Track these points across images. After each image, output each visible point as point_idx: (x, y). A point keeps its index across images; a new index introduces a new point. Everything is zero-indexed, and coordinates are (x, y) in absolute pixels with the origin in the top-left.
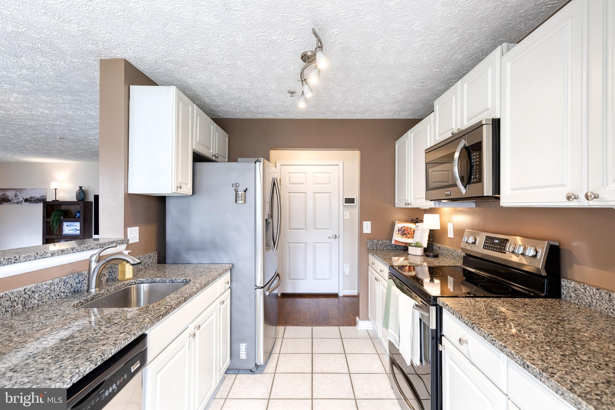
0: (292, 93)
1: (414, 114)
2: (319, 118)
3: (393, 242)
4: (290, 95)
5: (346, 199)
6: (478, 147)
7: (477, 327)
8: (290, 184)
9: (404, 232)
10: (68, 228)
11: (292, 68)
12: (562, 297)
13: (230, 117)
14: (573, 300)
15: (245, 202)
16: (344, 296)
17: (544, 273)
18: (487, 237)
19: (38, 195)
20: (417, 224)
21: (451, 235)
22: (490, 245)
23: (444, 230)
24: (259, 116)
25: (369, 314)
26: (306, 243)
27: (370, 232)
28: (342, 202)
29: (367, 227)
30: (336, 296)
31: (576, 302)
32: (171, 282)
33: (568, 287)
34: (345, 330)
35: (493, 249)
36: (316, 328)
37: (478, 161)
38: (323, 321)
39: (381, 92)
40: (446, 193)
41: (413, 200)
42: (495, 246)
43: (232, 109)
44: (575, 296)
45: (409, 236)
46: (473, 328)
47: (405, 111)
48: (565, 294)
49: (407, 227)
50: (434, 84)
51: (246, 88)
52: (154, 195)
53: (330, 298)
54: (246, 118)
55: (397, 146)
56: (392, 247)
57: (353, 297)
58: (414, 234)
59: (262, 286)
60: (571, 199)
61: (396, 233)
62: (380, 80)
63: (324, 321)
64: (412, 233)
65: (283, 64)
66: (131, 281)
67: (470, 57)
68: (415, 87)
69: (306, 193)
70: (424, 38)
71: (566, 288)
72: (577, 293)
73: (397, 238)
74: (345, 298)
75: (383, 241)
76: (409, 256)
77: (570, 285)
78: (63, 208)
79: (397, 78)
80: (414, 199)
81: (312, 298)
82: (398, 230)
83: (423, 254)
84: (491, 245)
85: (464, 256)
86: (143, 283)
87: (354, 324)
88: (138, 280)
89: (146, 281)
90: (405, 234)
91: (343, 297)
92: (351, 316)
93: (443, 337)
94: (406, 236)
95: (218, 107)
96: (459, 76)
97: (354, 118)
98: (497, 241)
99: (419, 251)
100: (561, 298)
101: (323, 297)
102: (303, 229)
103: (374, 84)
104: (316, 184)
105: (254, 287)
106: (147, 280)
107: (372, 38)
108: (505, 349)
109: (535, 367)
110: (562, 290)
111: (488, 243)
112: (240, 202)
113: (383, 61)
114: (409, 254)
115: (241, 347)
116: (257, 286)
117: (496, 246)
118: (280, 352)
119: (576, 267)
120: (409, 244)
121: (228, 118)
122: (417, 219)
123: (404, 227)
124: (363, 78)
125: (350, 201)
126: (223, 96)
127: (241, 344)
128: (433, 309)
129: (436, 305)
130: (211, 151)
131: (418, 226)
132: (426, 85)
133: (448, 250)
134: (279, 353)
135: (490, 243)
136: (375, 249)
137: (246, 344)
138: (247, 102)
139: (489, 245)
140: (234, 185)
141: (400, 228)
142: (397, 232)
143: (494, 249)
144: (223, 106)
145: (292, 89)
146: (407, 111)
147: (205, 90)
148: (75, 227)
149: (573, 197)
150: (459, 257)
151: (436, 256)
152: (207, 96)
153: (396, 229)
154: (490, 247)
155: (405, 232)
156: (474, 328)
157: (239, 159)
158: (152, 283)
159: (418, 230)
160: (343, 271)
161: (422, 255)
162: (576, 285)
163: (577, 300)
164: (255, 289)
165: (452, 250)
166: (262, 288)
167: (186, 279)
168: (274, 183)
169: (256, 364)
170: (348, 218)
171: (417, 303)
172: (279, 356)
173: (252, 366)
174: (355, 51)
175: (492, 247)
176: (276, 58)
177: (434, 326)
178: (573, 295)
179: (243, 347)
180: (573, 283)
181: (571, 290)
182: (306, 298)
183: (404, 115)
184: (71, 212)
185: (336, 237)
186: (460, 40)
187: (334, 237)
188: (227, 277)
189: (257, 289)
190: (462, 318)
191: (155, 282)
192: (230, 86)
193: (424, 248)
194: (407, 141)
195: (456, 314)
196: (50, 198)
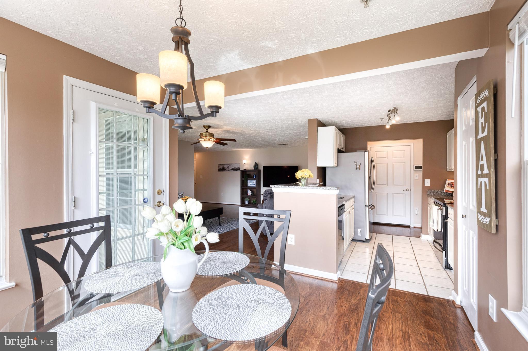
3: (444, 191)
5: (416, 166)
8: (377, 158)
10: (250, 183)
11: (383, 113)
13: (347, 128)
15: (360, 169)
16: (415, 227)
19: (237, 167)
25: (429, 231)
26: (387, 193)
27: (430, 185)
28: (413, 168)
29: (428, 183)
30: (408, 227)
41: (453, 167)
52: (321, 167)
53: (404, 227)
55: (447, 136)
56: (444, 194)
59: (368, 205)
61: (446, 186)
69: (387, 163)
73: (447, 188)
75: (438, 190)
78: (248, 173)
87: (420, 237)
91: (413, 227)
93: (448, 218)
101: (400, 227)
102: (385, 185)
104: (394, 157)
105: (364, 206)
112: (358, 169)
116: (366, 205)
121: (345, 128)
123: (452, 182)
125: (418, 167)
128: (444, 208)
129: (445, 206)
130: (342, 149)
136: (433, 195)
137: (361, 230)
140: (355, 162)
141: (449, 183)
142: (448, 185)
148: (253, 183)
153: (447, 183)
157: (357, 151)
160: (414, 212)
166: (368, 206)
168: (372, 160)
169: (365, 239)
170: (417, 178)
173: (363, 239)
177: (445, 214)
179: (359, 230)
184: (251, 175)
185: (408, 190)
188: (352, 200)
189: (366, 207)
196: (242, 168)
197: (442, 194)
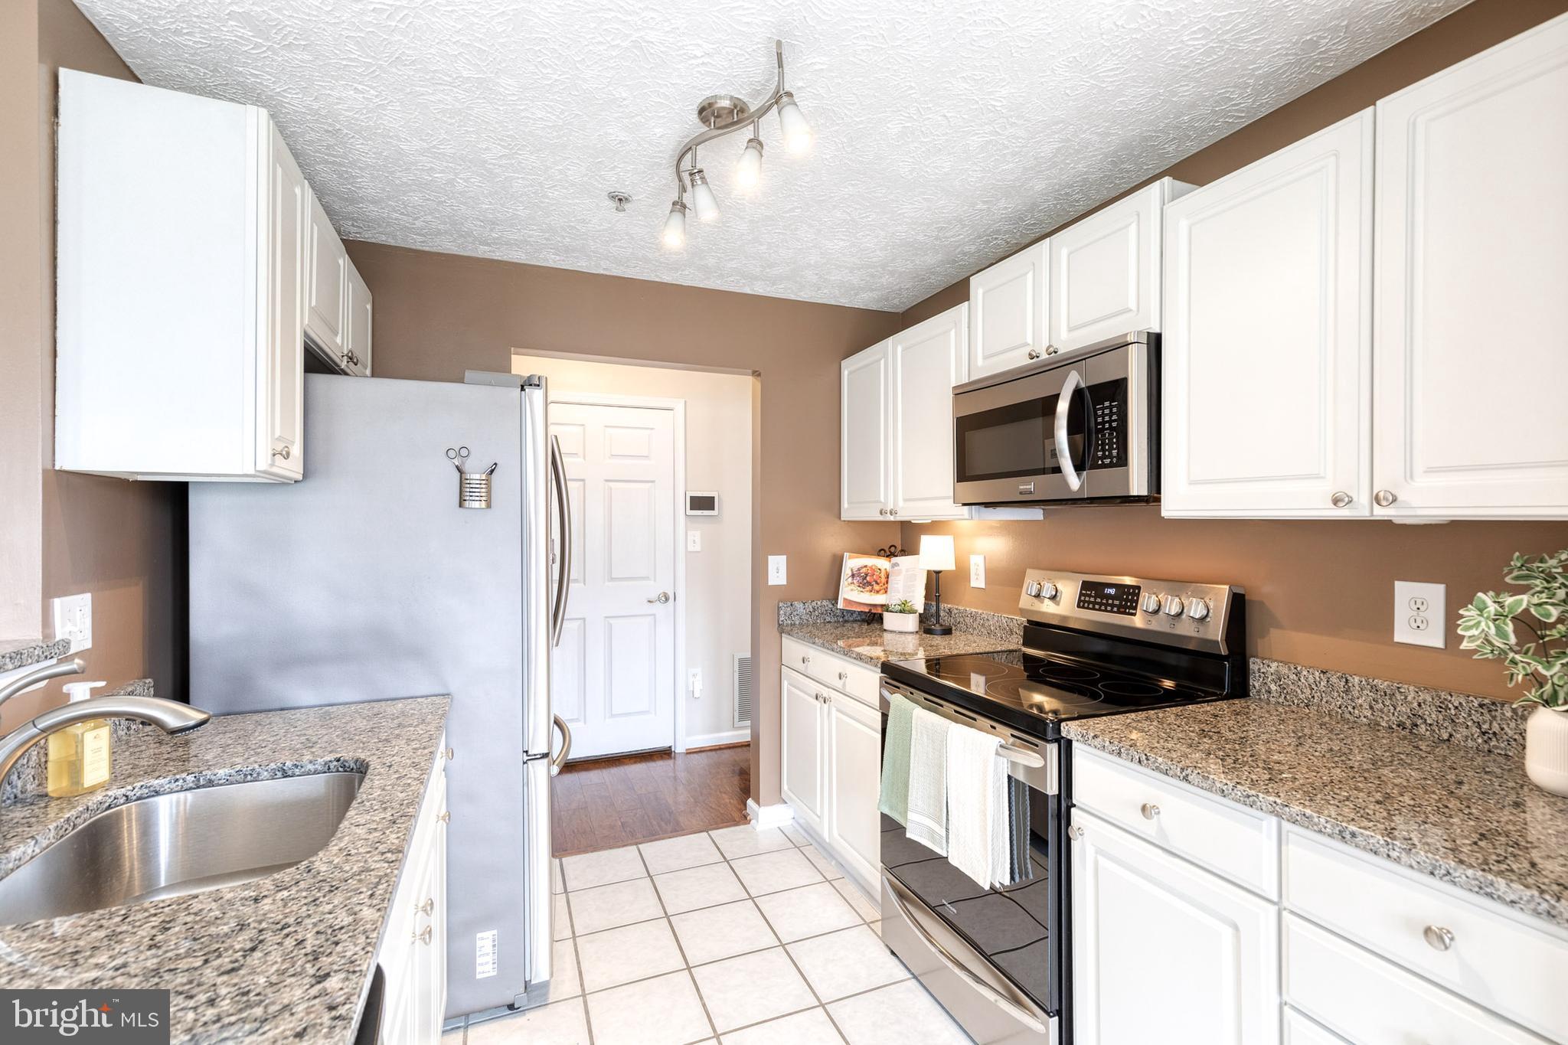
0: (620, 200)
1: (887, 300)
2: (657, 280)
3: (841, 605)
4: (613, 204)
5: (692, 498)
6: (1117, 389)
7: (1199, 773)
9: (866, 580)
11: (657, 130)
12: (1251, 695)
13: (382, 239)
14: (1273, 697)
15: (489, 506)
16: (690, 752)
17: (1224, 651)
18: (1084, 582)
20: (894, 560)
21: (978, 580)
22: (1095, 599)
23: (962, 573)
24: (483, 252)
25: (785, 787)
26: (584, 619)
27: (785, 583)
28: (682, 504)
29: (778, 571)
30: (666, 753)
31: (1281, 700)
32: (279, 774)
33: (1263, 673)
34: (726, 836)
35: (1103, 608)
36: (649, 849)
37: (1115, 421)
38: (660, 826)
39: (844, 235)
40: (1022, 487)
41: (901, 503)
42: (1107, 601)
43: (400, 217)
44: (1279, 690)
45: (877, 587)
46: (1186, 779)
47: (872, 290)
48: (1257, 688)
49: (871, 568)
50: (962, 237)
51: (486, 162)
52: (140, 478)
53: (654, 760)
54: (434, 250)
55: (845, 373)
56: (834, 615)
57: (711, 750)
58: (887, 582)
59: (545, 751)
60: (1341, 504)
61: (846, 583)
62: (858, 207)
63: (663, 824)
64: (883, 580)
65: (637, 115)
66: (110, 793)
67: (1058, 190)
68: (921, 238)
69: (583, 480)
70: (997, 130)
71: (1260, 676)
72: (1281, 683)
73: (851, 594)
74: (692, 755)
75: (814, 604)
76: (885, 634)
77: (1269, 669)
79: (896, 209)
80: (905, 500)
81: (604, 768)
82: (850, 574)
83: (917, 629)
84: (1099, 600)
85: (1025, 626)
86: (157, 793)
87: (744, 819)
88: (138, 785)
89: (173, 786)
90: (869, 583)
91: (687, 753)
92: (728, 801)
93: (1073, 810)
94: (870, 587)
95: (352, 201)
96: (1015, 228)
97: (748, 290)
98: (1112, 591)
99: (911, 623)
100: (1249, 696)
101: (635, 762)
103: (838, 215)
104: (612, 457)
105: (524, 757)
106: (177, 780)
107: (894, 102)
108: (1287, 809)
109: (1373, 834)
110: (1251, 681)
111: (1090, 596)
112: (476, 505)
113: (889, 161)
114: (885, 630)
115: (479, 943)
116: (530, 753)
117: (1110, 602)
118: (573, 932)
119: (1275, 634)
120: (886, 608)
121: (373, 241)
122: (893, 548)
123: (866, 566)
124: (823, 196)
125: (703, 503)
126: (392, 173)
127: (479, 935)
128: (1052, 749)
129: (1058, 740)
130: (339, 340)
131: (896, 565)
132: (946, 237)
133: (974, 617)
134: (574, 937)
135: (1092, 594)
136: (797, 623)
137: (495, 932)
138: (464, 204)
139: (1092, 599)
140: (452, 454)
141: (855, 569)
142: (850, 580)
143: (1106, 608)
144: (374, 202)
145: (624, 190)
146: (875, 290)
147: (332, 141)
149: (1346, 499)
150: (1005, 629)
151: (947, 632)
152: (334, 163)
153: (846, 572)
154: (1094, 603)
155: (868, 578)
156: (1190, 778)
158: (198, 787)
159: (900, 572)
160: (687, 686)
161: (917, 632)
162: (1281, 668)
163: (1283, 696)
164: (524, 763)
165: (983, 616)
166: (545, 756)
167: (338, 760)
169: (526, 984)
170: (698, 548)
171: (1003, 742)
172: (575, 945)
173: (514, 993)
174: (838, 124)
175: (1101, 604)
176: (624, 95)
177: (1054, 789)
178: (1273, 687)
179: (485, 942)
180: (1274, 665)
181: (1269, 679)
182: (587, 769)
183: (864, 300)
185: (666, 599)
186: (1059, 149)
187: (663, 599)
189: (529, 762)
190: (1147, 759)
191: (210, 783)
192: (434, 147)
193: (920, 614)
194: (882, 362)
195: (1128, 754)
197: (828, 619)
